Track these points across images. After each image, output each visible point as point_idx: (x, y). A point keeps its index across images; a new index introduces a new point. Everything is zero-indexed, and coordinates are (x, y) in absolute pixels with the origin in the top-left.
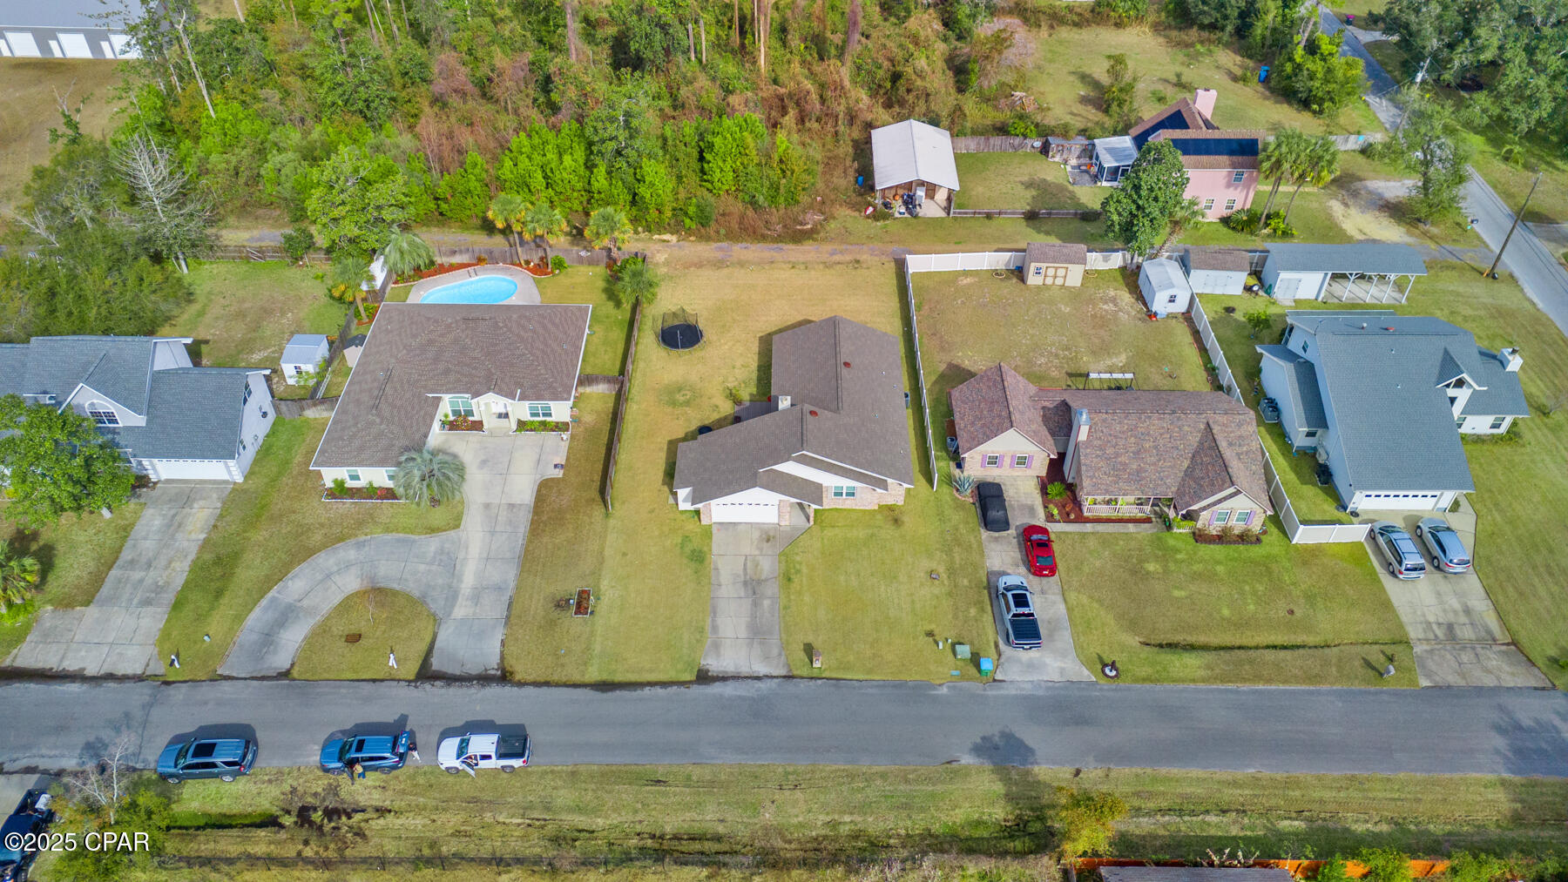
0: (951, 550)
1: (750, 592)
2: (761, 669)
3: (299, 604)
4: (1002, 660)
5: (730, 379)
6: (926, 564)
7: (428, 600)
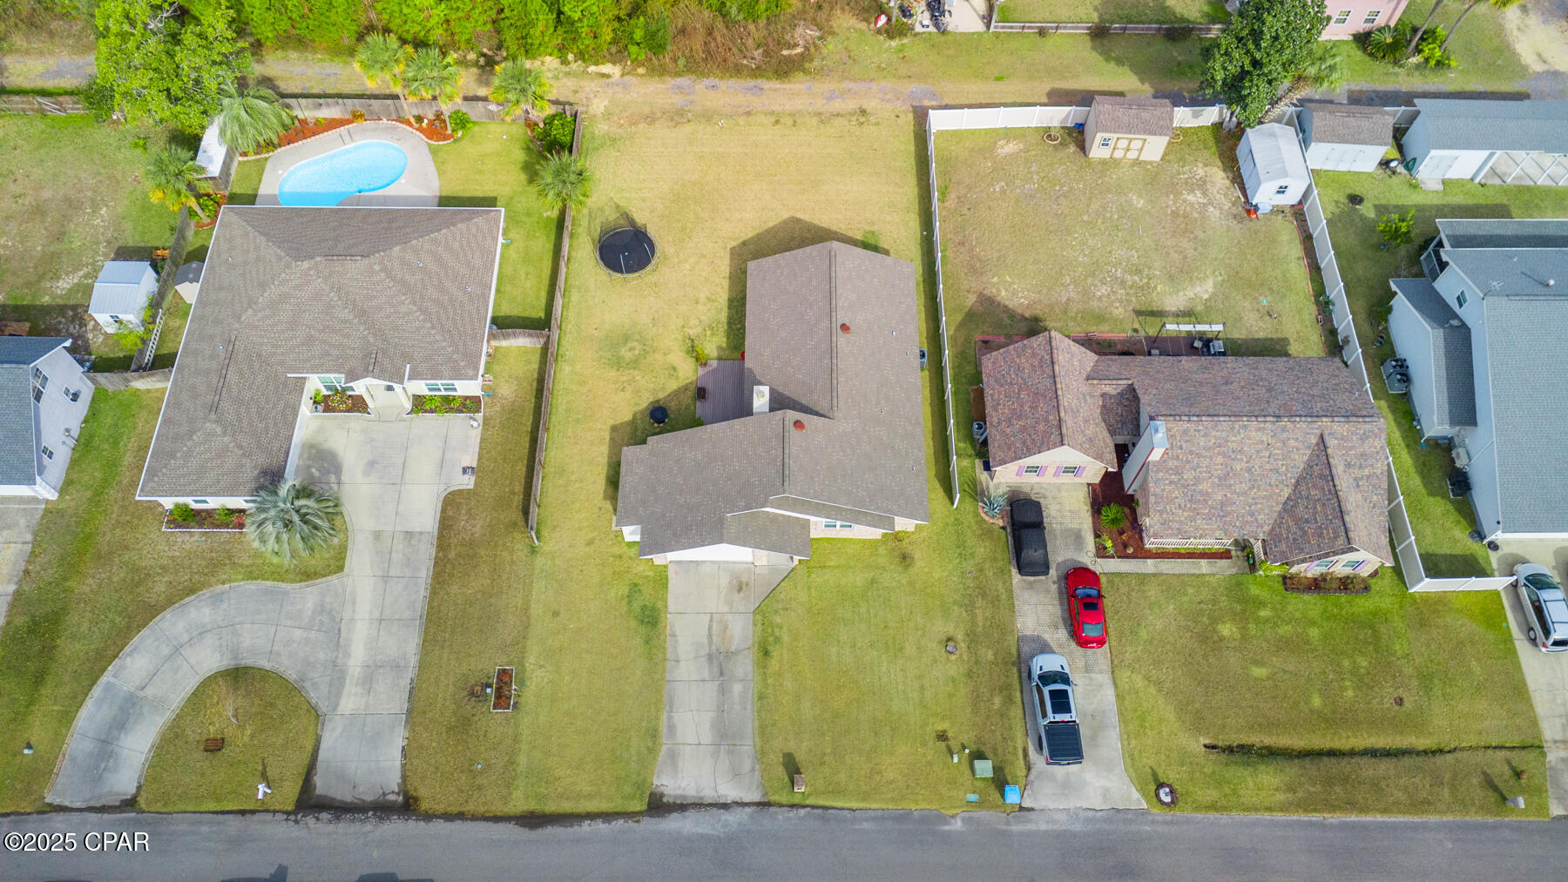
0: (972, 604)
1: (716, 670)
2: (729, 791)
3: (141, 694)
4: (1031, 777)
5: (694, 322)
6: (942, 627)
7: (307, 685)
